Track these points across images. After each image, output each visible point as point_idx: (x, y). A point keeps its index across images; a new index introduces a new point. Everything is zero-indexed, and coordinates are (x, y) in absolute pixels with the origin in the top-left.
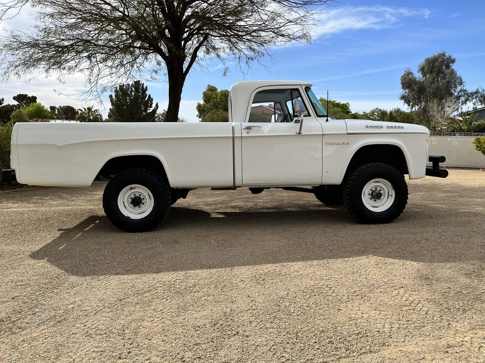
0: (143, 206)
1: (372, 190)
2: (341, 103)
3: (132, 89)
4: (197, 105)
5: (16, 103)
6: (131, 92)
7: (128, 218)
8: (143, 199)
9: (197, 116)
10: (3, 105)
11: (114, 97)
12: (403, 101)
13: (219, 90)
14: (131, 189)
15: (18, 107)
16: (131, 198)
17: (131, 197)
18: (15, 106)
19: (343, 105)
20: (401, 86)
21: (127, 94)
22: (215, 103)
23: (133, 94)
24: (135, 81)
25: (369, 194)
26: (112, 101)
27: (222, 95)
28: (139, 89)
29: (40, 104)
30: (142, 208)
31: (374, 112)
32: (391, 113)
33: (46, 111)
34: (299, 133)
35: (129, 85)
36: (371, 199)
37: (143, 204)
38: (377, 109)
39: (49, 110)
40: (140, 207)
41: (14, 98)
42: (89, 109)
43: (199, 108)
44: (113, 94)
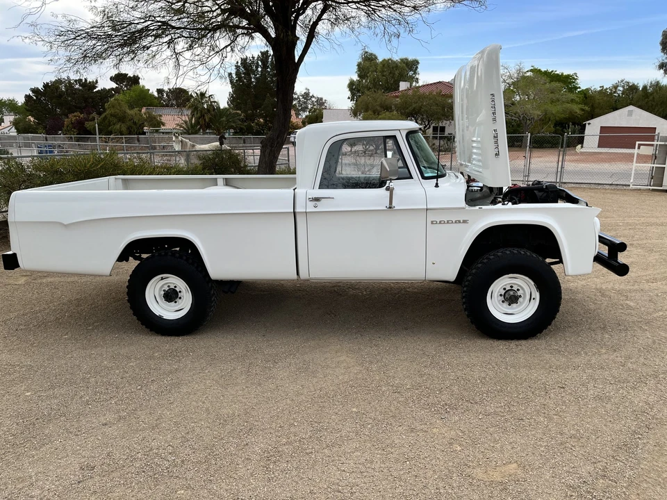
0: (180, 301)
1: (504, 289)
2: (564, 74)
3: (258, 63)
4: (348, 82)
5: (114, 85)
6: (257, 67)
7: (160, 318)
8: (180, 292)
9: (349, 98)
10: (97, 89)
11: (234, 76)
12: (662, 71)
13: (380, 59)
14: (162, 279)
15: (116, 90)
16: (164, 291)
17: (163, 289)
18: (112, 89)
19: (568, 76)
20: (660, 47)
21: (252, 69)
22: (374, 80)
23: (260, 69)
24: (262, 51)
25: (501, 295)
26: (231, 82)
27: (384, 65)
28: (267, 62)
29: (143, 86)
30: (179, 304)
31: (618, 86)
32: (645, 87)
33: (152, 96)
34: (390, 208)
35: (253, 58)
36: (503, 302)
37: (180, 298)
38: (622, 81)
39: (156, 94)
40: (176, 302)
41: (112, 79)
42: (203, 95)
43: (351, 85)
44: (234, 72)
